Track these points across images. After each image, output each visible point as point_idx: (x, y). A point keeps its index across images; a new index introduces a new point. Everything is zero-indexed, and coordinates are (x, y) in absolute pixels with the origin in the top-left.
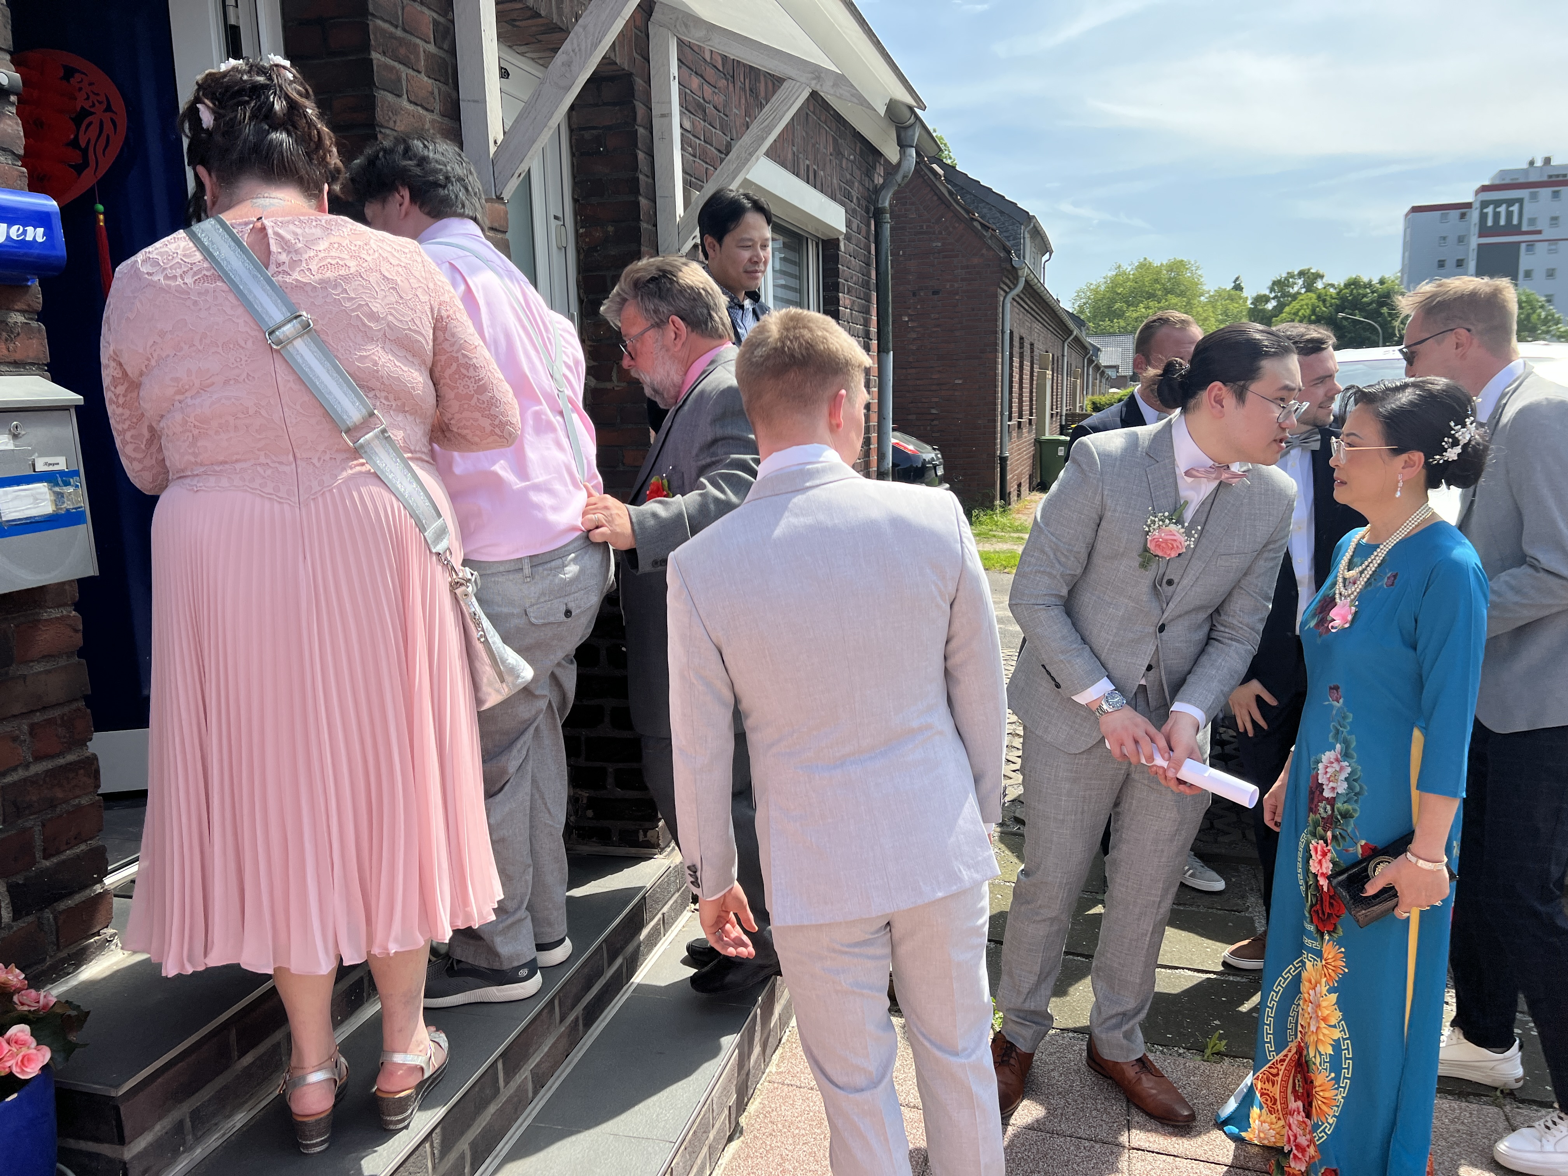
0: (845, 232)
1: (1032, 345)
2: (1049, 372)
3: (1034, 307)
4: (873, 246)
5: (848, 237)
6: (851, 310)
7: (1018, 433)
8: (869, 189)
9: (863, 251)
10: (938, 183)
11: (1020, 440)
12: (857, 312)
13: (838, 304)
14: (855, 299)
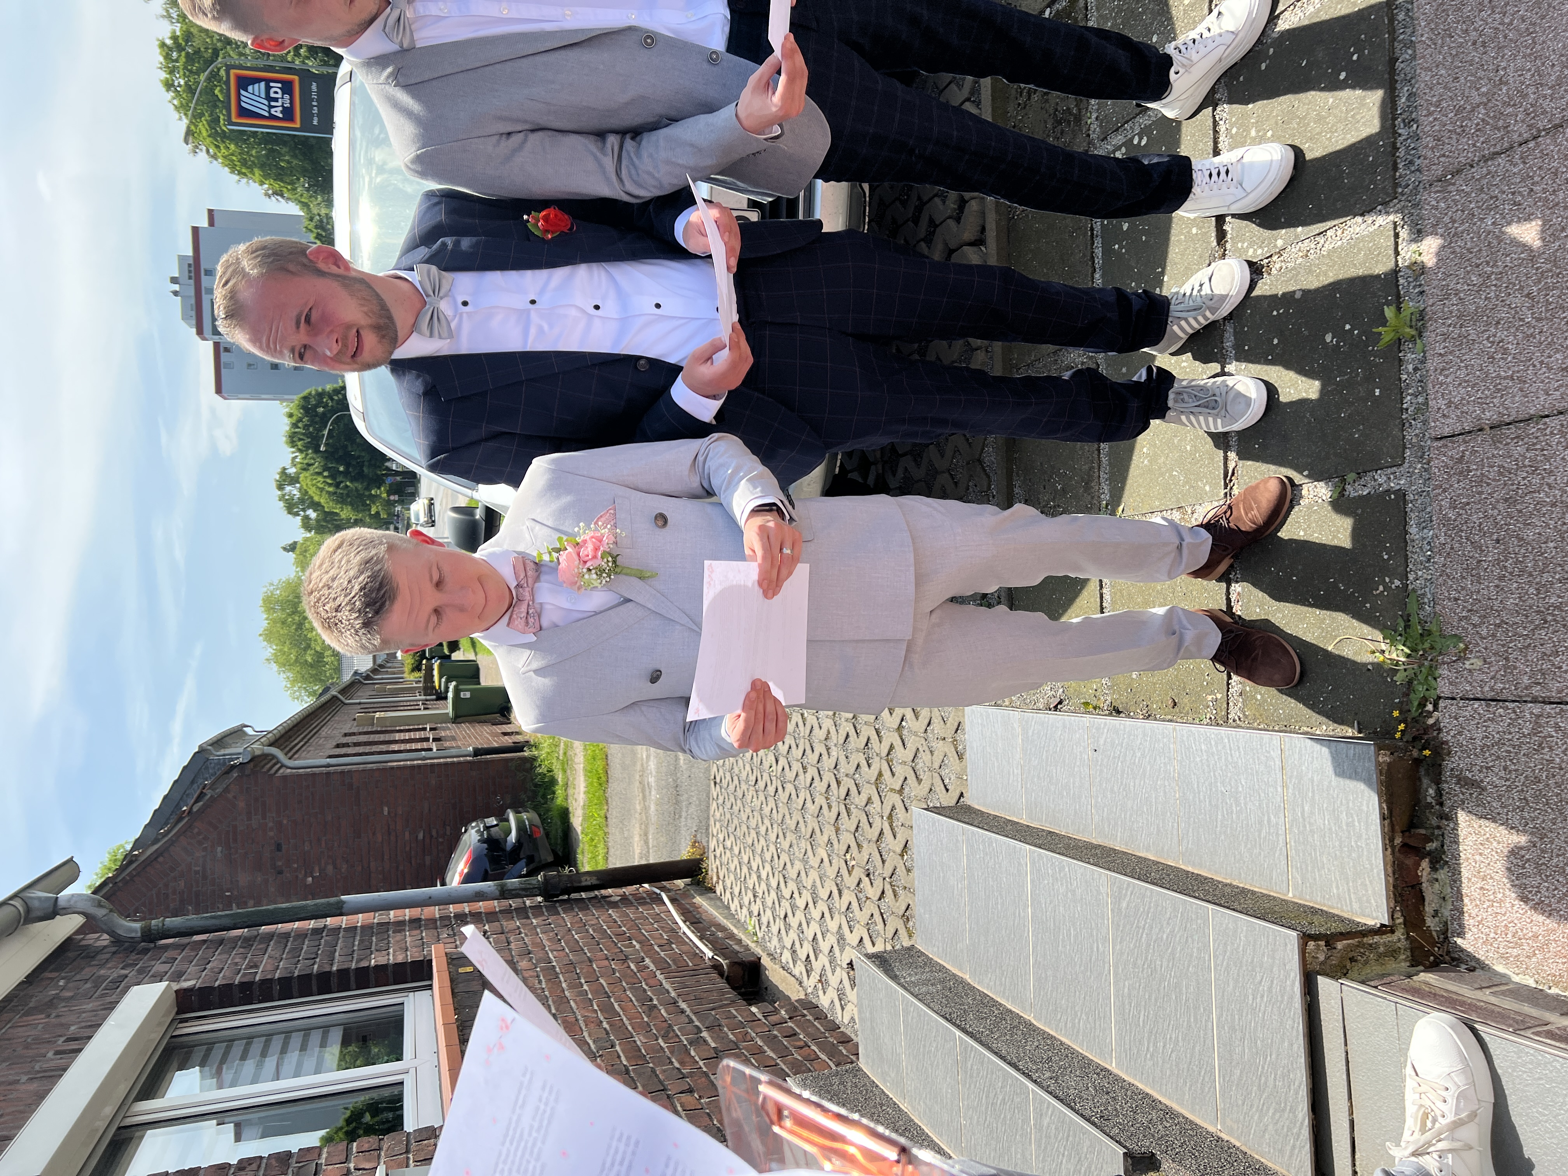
0: (167, 982)
1: (346, 735)
2: (377, 715)
3: (302, 736)
4: (197, 938)
5: (178, 976)
6: (282, 959)
7: (446, 740)
8: (114, 953)
9: (200, 952)
10: (142, 858)
11: (453, 738)
12: (287, 951)
13: (271, 980)
14: (267, 955)
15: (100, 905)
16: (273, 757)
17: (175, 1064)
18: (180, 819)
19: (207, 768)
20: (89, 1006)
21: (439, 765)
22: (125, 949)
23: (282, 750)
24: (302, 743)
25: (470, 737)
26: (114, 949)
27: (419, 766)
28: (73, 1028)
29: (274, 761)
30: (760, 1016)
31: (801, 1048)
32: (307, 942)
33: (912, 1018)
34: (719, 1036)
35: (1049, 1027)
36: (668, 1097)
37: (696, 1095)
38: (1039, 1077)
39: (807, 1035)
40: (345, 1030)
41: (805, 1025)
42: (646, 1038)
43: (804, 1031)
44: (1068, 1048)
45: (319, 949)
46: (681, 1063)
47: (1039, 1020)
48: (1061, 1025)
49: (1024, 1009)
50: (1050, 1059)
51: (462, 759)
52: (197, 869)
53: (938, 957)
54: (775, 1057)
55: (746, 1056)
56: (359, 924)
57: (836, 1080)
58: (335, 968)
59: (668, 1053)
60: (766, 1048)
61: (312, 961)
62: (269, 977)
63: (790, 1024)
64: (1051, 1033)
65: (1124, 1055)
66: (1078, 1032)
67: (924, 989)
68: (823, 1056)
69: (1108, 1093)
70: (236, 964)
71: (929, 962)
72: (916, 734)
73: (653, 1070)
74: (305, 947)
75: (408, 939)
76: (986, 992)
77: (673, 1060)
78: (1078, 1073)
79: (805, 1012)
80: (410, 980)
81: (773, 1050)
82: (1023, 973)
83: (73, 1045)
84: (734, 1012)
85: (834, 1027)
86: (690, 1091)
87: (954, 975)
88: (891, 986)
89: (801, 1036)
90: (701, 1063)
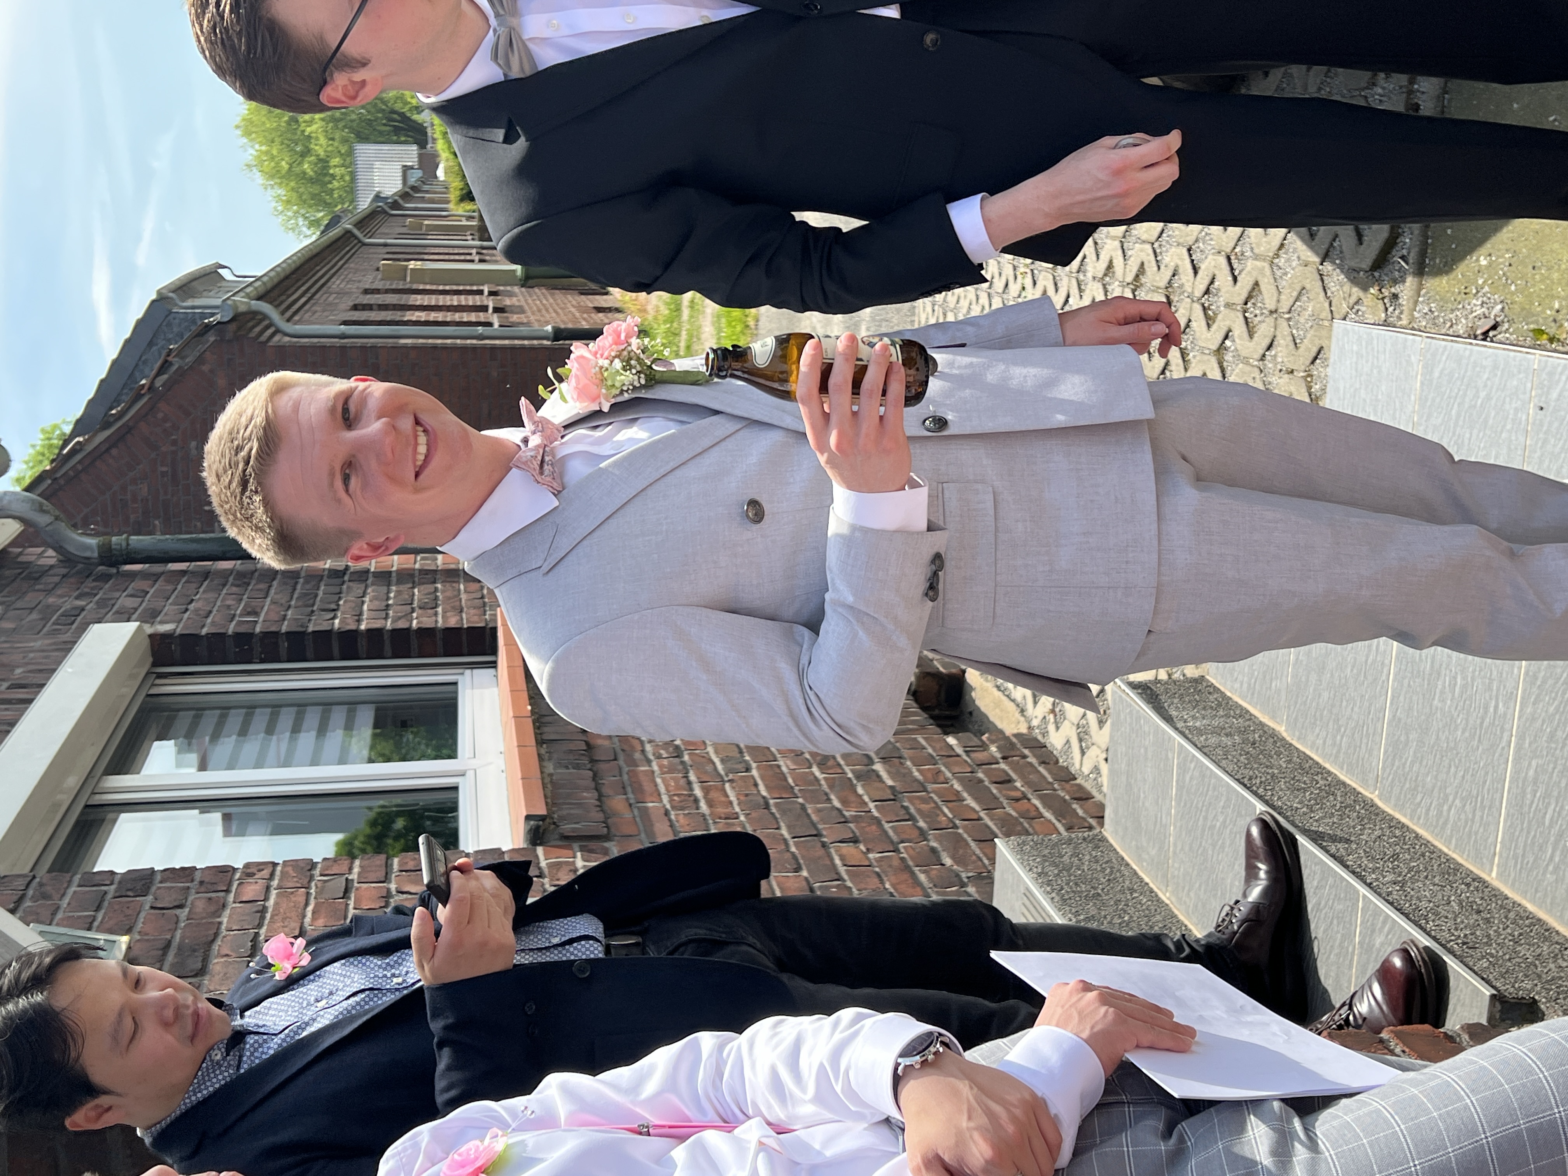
0: (138, 623)
1: (366, 292)
2: (412, 265)
3: (304, 288)
4: (173, 566)
5: (151, 616)
6: (289, 607)
7: (512, 312)
8: (64, 576)
9: (179, 587)
10: (89, 448)
11: (521, 310)
12: (295, 596)
13: (276, 634)
14: (269, 599)
15: (42, 510)
16: (265, 317)
17: (153, 732)
18: (138, 397)
19: (169, 325)
20: (38, 644)
21: (503, 348)
22: (79, 573)
23: (277, 306)
24: (303, 300)
25: (547, 310)
26: (64, 571)
27: (474, 348)
28: (18, 671)
29: (266, 322)
30: (959, 750)
31: (1017, 800)
32: (322, 588)
33: (1191, 778)
34: (899, 773)
35: (1400, 812)
36: (824, 845)
37: (862, 847)
38: (1377, 880)
39: (1027, 783)
40: (377, 710)
41: (1024, 770)
42: (795, 763)
43: (1023, 777)
44: (1427, 843)
45: (340, 599)
46: (844, 802)
47: (1387, 800)
48: (1421, 811)
49: (1364, 782)
50: (1395, 857)
51: (535, 342)
52: (164, 469)
53: (1240, 696)
54: (977, 808)
55: (936, 803)
56: (394, 569)
57: (1067, 850)
58: (363, 627)
59: (825, 787)
60: (965, 795)
61: (331, 615)
62: (273, 629)
63: (1003, 766)
64: (1404, 820)
65: (1511, 863)
66: (1446, 823)
67: (1213, 740)
68: (1048, 815)
69: (1479, 912)
70: (229, 607)
71: (1224, 702)
72: (1246, 361)
73: (803, 807)
74: (321, 593)
75: (464, 597)
76: (1308, 752)
77: (833, 797)
78: (1436, 880)
79: (1026, 752)
80: (465, 650)
81: (976, 799)
82: (1371, 731)
83: (21, 694)
84: (923, 742)
85: (1067, 776)
86: (855, 841)
87: (1262, 724)
88: (1163, 731)
89: (1018, 784)
90: (872, 805)
